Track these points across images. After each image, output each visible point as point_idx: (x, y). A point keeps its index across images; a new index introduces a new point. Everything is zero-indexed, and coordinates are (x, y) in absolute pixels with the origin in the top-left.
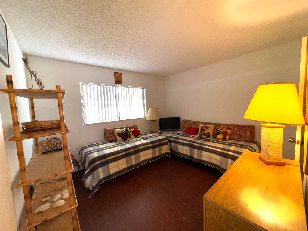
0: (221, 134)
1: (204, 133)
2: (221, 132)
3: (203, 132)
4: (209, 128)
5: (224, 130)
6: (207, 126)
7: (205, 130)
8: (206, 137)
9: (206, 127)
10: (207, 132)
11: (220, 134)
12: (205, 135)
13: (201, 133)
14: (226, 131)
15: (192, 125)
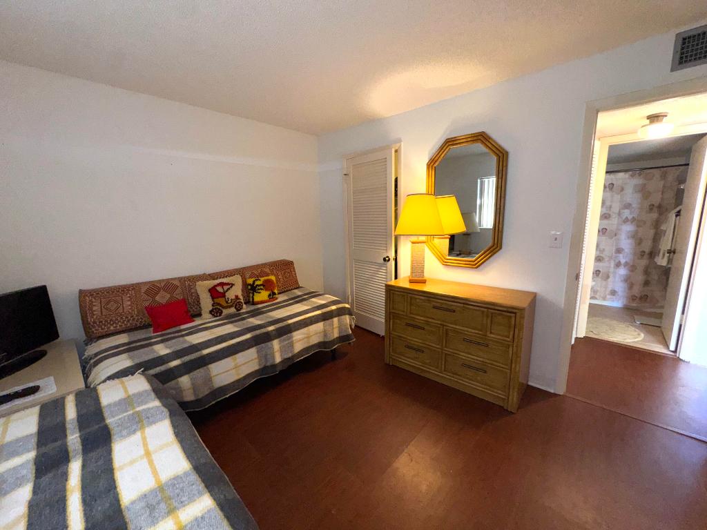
0: (262, 289)
1: (227, 302)
2: (261, 285)
3: (221, 301)
4: (233, 285)
5: (262, 279)
6: (225, 280)
7: (227, 294)
8: (235, 310)
9: (222, 284)
10: (234, 297)
11: (260, 291)
12: (230, 307)
13: (219, 304)
14: (268, 280)
15: (153, 298)
